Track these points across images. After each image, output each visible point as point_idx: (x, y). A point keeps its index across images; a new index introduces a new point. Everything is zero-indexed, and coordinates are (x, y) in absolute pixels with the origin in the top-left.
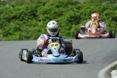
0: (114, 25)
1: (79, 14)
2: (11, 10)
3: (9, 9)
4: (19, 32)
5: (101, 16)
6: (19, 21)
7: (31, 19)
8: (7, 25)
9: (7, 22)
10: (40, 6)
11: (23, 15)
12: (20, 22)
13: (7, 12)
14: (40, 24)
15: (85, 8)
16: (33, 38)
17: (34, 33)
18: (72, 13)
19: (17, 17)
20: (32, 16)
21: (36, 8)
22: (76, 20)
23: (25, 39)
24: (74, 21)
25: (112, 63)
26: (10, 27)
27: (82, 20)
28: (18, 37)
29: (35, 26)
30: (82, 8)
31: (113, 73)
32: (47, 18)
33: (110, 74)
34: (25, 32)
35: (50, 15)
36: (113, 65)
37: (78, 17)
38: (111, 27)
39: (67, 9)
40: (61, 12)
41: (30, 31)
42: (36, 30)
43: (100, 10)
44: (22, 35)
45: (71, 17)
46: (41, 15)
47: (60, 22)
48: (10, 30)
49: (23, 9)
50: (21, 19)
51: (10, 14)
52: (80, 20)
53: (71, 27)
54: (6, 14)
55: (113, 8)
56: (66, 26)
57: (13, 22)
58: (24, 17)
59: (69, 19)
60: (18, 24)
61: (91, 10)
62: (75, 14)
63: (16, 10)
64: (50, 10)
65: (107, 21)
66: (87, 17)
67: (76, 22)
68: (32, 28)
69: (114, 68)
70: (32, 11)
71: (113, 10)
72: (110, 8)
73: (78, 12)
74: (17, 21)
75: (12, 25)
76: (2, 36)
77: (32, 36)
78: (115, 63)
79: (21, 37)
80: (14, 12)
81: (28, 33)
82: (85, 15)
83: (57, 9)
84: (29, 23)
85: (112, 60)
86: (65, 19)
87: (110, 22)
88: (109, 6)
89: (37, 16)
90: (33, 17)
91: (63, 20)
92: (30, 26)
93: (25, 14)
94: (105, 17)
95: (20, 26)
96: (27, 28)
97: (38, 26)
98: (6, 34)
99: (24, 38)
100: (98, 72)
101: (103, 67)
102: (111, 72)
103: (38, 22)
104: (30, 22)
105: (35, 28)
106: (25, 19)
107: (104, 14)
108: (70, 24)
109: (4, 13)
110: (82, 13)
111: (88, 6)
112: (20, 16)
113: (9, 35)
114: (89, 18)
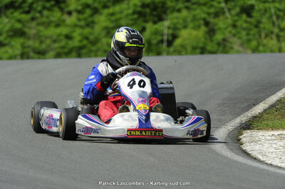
0: (245, 25)
4: (21, 40)
5: (215, 4)
6: (21, 13)
7: (49, 9)
12: (25, 17)
14: (71, 20)
16: (52, 53)
17: (55, 41)
19: (17, 4)
20: (53, 3)
22: (155, 13)
23: (35, 56)
24: (152, 15)
25: (242, 113)
27: (168, 12)
28: (18, 52)
29: (57, 26)
31: (245, 137)
32: (87, 6)
33: (239, 140)
34: (35, 39)
36: (244, 118)
37: (160, 5)
38: (239, 29)
41: (47, 37)
42: (60, 35)
44: (29, 47)
45: (144, 6)
47: (118, 16)
50: (27, 9)
52: (165, 12)
53: (144, 29)
57: (7, 17)
58: (31, 6)
59: (139, 9)
60: (19, 21)
65: (227, 15)
66: (180, 5)
67: (154, 16)
68: (53, 31)
69: (248, 126)
74: (17, 14)
75: (6, 23)
78: (249, 115)
79: (26, 50)
81: (41, 42)
84: (44, 20)
85: (243, 106)
86: (128, 9)
87: (236, 18)
89: (64, 2)
90: (53, 6)
91: (125, 13)
92: (47, 25)
94: (223, 5)
95: (24, 26)
96: (39, 31)
97: (66, 26)
99: (32, 54)
101: (222, 123)
102: (241, 135)
103: (66, 17)
104: (48, 17)
105: (58, 30)
106: (35, 9)
108: (140, 22)
112: (23, 2)
114: (187, 8)
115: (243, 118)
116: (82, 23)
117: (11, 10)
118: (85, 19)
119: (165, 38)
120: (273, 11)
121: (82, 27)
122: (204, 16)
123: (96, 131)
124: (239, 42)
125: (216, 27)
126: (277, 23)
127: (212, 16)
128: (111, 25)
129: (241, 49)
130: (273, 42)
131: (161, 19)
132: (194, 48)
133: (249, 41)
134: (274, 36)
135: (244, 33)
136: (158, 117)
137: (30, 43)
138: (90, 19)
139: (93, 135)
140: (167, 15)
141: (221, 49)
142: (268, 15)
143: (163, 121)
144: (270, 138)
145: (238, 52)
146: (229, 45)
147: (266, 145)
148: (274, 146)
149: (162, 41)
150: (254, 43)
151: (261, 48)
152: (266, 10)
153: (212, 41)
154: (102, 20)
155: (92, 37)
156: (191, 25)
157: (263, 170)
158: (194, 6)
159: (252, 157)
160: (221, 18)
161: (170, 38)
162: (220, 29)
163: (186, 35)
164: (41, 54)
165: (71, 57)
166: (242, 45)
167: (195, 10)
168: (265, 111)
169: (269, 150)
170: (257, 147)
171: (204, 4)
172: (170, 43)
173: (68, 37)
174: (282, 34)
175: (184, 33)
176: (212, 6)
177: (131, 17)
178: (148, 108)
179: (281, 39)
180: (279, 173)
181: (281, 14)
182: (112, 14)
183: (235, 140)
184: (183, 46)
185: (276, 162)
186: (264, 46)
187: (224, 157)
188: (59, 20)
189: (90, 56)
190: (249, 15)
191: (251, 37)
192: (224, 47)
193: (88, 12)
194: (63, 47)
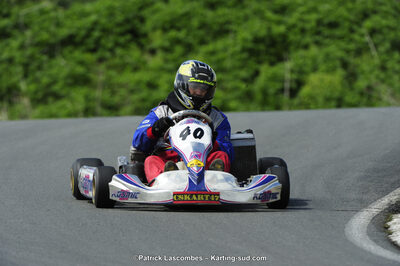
0: (398, 67)
1: (281, 29)
2: (57, 18)
3: (53, 14)
4: (84, 90)
5: (356, 37)
6: (84, 52)
7: (124, 46)
8: (45, 66)
9: (45, 58)
10: (152, 4)
11: (96, 34)
12: (89, 57)
13: (46, 24)
14: (155, 61)
15: (302, 9)
16: (128, 109)
17: (132, 92)
18: (258, 27)
19: (78, 39)
20: (128, 37)
21: (141, 8)
22: (272, 50)
23: (105, 112)
24: (267, 53)
25: (391, 191)
26: (54, 71)
27: (292, 48)
28: (80, 106)
29: (136, 69)
30: (293, 10)
31: (395, 223)
32: (177, 41)
33: (387, 228)
34: (104, 88)
35: (188, 35)
36: (395, 197)
37: (280, 40)
38: (390, 73)
39: (241, 14)
40: (222, 25)
41: (121, 86)
42: (139, 83)
43: (352, 17)
44: (94, 100)
45: (257, 40)
46: (158, 33)
47: (220, 55)
48: (54, 82)
49: (97, 12)
50: (92, 46)
51: (53, 28)
52: (286, 49)
53: (257, 73)
54: (42, 29)
55: (396, 8)
56: (241, 68)
57: (64, 57)
58: (98, 42)
59: (250, 45)
60: (81, 63)
61: (321, 16)
62: (269, 29)
63: (75, 17)
64: (187, 16)
65: (374, 52)
66: (308, 39)
67: (271, 54)
68: (129, 78)
70: (127, 21)
71: (395, 16)
72: (384, 8)
73: (279, 23)
74: (78, 54)
75: (63, 66)
76: (26, 101)
79: (91, 104)
80: (68, 23)
81: (113, 93)
82: (303, 31)
83: (210, 14)
84: (117, 61)
86: (235, 45)
87: (385, 57)
88: (381, 4)
89: (145, 35)
90: (130, 41)
91: (231, 50)
92: (122, 68)
93: (106, 31)
94: (367, 39)
95: (89, 70)
96: (110, 78)
97: (148, 70)
98: (40, 95)
99: (99, 109)
100: (348, 219)
101: (364, 204)
102: (390, 220)
103: (147, 57)
104: (122, 57)
105: (137, 76)
106: (104, 47)
107: (364, 30)
108: (252, 64)
109: (36, 28)
110: (294, 26)
111: (311, 4)
112: (88, 35)
113: (50, 99)
114: (317, 43)
115: (393, 197)
116: (171, 66)
117: (70, 48)
118: (174, 60)
119: (287, 85)
121: (170, 71)
122: (340, 54)
123: (134, 196)
124: (389, 91)
125: (358, 70)
127: (353, 54)
129: (392, 101)
131: (280, 59)
132: (328, 100)
135: (396, 78)
136: (215, 176)
137: (98, 94)
139: (130, 200)
140: (289, 53)
141: (365, 100)
143: (222, 181)
145: (389, 105)
146: (375, 95)
149: (282, 90)
153: (352, 89)
156: (323, 67)
158: (327, 41)
160: (365, 57)
161: (294, 86)
162: (363, 72)
163: (316, 82)
164: (113, 109)
166: (393, 95)
167: (327, 45)
171: (341, 38)
172: (293, 93)
173: (152, 86)
175: (313, 79)
176: (351, 40)
177: (238, 57)
178: (202, 164)
182: (213, 53)
183: (381, 228)
184: (312, 98)
188: (138, 61)
192: (368, 98)
193: (179, 50)
194: (143, 100)
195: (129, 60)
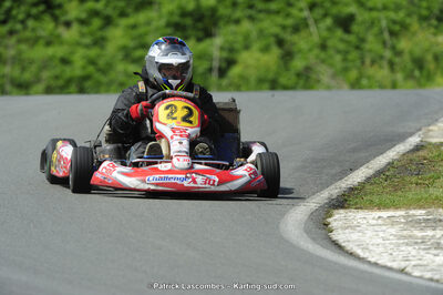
0: (342, 46)
5: (294, 11)
7: (37, 18)
11: (7, 4)
14: (70, 35)
16: (41, 87)
17: (44, 68)
20: (42, 8)
22: (200, 25)
23: (15, 90)
24: (194, 28)
25: (332, 184)
27: (221, 23)
29: (48, 44)
31: (335, 220)
32: (95, 13)
33: (327, 225)
34: (13, 63)
35: (107, 5)
36: (336, 191)
37: (208, 13)
38: (331, 52)
41: (32, 62)
42: (51, 58)
44: (4, 76)
45: (184, 14)
47: (142, 30)
52: (215, 24)
58: (9, 11)
59: (176, 19)
65: (313, 29)
66: (238, 14)
67: (199, 29)
68: (40, 52)
69: (341, 202)
77: (38, 80)
78: (344, 185)
81: (23, 69)
82: (235, 4)
84: (28, 34)
85: (334, 171)
86: (160, 17)
89: (60, 6)
90: (43, 12)
91: (155, 25)
92: (34, 41)
94: (306, 13)
96: (20, 53)
97: (61, 43)
99: (8, 87)
100: (283, 214)
102: (331, 216)
103: (61, 30)
104: (33, 30)
105: (50, 51)
106: (15, 18)
107: (302, 4)
114: (251, 18)
115: (334, 191)
116: (87, 40)
118: (91, 34)
119: (216, 64)
120: (384, 23)
121: (87, 46)
122: (276, 30)
124: (330, 71)
125: (295, 49)
126: (389, 42)
127: (289, 30)
128: (131, 44)
129: (332, 83)
130: (382, 73)
132: (261, 81)
133: (346, 70)
134: (385, 64)
135: (338, 58)
137: (7, 70)
138: (99, 34)
140: (219, 28)
141: (302, 82)
142: (375, 30)
144: (375, 222)
145: (329, 88)
146: (314, 76)
147: (369, 233)
148: (381, 234)
149: (210, 70)
150: (353, 74)
151: (364, 82)
152: (373, 23)
153: (287, 69)
154: (118, 36)
155: (101, 63)
156: (256, 45)
157: (363, 272)
158: (261, 16)
159: (347, 252)
160: (303, 34)
161: (224, 65)
162: (300, 51)
164: (23, 87)
165: (70, 93)
166: (334, 76)
167: (261, 20)
168: (368, 179)
169: (374, 241)
170: (355, 236)
171: (277, 12)
172: (222, 73)
173: (65, 61)
174: (397, 60)
175: (246, 57)
179: (397, 68)
180: (389, 278)
181: (397, 28)
182: (134, 27)
183: (320, 225)
184: (243, 78)
185: (385, 260)
186: (369, 78)
187: (303, 250)
188: (52, 34)
189: (97, 92)
190: (347, 30)
191: (350, 64)
192: (306, 79)
193: (97, 23)
194: (57, 77)
195: (42, 33)
